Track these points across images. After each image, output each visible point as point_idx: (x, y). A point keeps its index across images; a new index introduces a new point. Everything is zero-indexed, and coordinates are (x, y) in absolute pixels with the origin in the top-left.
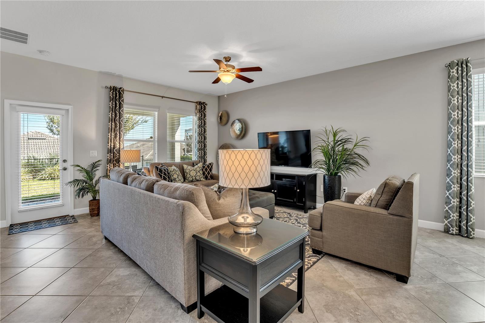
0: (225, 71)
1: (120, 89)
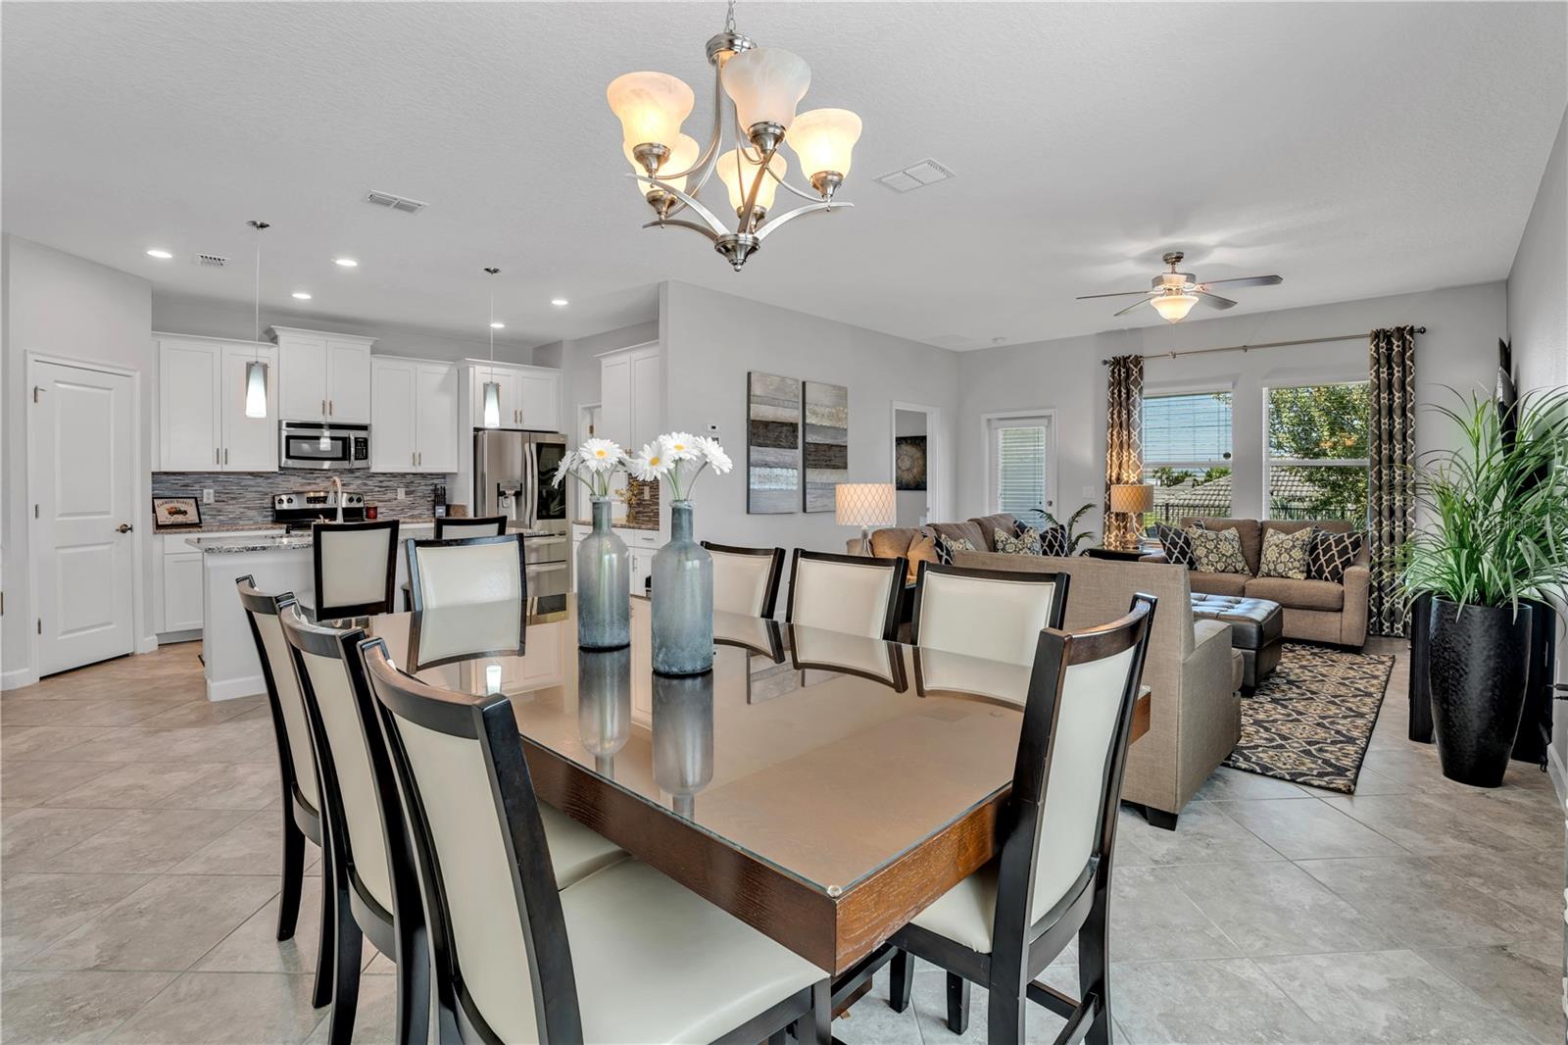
1: (1129, 358)
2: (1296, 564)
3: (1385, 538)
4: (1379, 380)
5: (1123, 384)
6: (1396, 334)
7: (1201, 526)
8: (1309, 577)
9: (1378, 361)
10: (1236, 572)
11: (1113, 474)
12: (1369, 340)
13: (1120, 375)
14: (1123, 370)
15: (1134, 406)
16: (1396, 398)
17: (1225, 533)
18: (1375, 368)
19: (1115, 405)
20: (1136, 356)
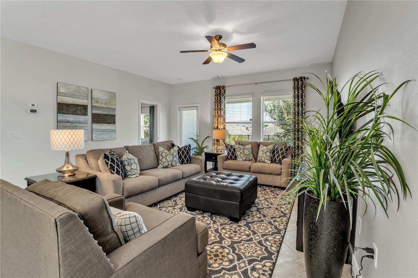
0: (217, 50)
1: (220, 86)
2: (268, 158)
3: (296, 147)
4: (295, 94)
5: (219, 95)
6: (300, 79)
7: (240, 144)
8: (272, 162)
9: (295, 88)
10: (250, 160)
11: (216, 126)
12: (292, 81)
13: (218, 92)
14: (219, 90)
15: (222, 103)
16: (300, 101)
17: (247, 146)
18: (294, 90)
19: (216, 102)
20: (223, 86)
